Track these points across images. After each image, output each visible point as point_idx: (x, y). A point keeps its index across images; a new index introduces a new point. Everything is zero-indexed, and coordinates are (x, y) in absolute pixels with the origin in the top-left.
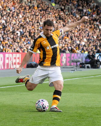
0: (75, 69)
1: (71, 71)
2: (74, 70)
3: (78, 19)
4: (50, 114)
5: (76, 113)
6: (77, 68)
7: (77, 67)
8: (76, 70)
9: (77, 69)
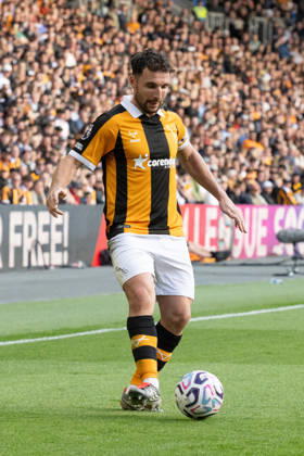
0: (290, 269)
1: (273, 279)
2: (286, 275)
3: (298, 69)
4: (192, 448)
5: (294, 443)
6: (295, 266)
7: (299, 262)
8: (291, 274)
9: (297, 270)
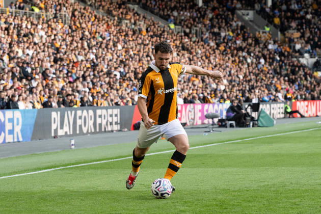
0: (211, 129)
1: (204, 133)
2: (209, 132)
3: (212, 48)
4: (173, 203)
5: (215, 200)
6: (213, 128)
7: (214, 126)
8: (212, 131)
9: (214, 129)
